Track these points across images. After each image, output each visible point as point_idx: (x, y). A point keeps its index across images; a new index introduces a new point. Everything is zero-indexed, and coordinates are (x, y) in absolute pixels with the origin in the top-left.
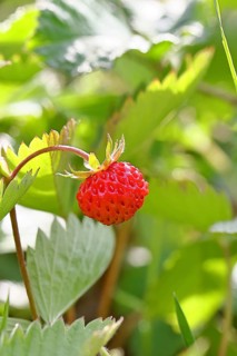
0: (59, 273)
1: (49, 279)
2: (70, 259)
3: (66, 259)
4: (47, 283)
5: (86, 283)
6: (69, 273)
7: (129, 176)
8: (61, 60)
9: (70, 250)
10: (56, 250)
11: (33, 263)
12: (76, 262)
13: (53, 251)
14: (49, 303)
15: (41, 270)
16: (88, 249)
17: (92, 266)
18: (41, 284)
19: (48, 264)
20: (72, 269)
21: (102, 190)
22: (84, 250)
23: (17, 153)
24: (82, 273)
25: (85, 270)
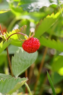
0: (20, 64)
1: (17, 65)
2: (23, 60)
3: (22, 60)
4: (16, 66)
5: (28, 66)
6: (22, 63)
7: (35, 41)
8: (27, 8)
9: (23, 58)
10: (20, 57)
11: (13, 61)
12: (25, 61)
13: (19, 58)
14: (16, 71)
15: (15, 63)
16: (28, 57)
17: (29, 62)
18: (15, 66)
19: (17, 61)
20: (23, 62)
21: (28, 45)
22: (27, 58)
23: (9, 33)
24: (26, 63)
25: (27, 63)
